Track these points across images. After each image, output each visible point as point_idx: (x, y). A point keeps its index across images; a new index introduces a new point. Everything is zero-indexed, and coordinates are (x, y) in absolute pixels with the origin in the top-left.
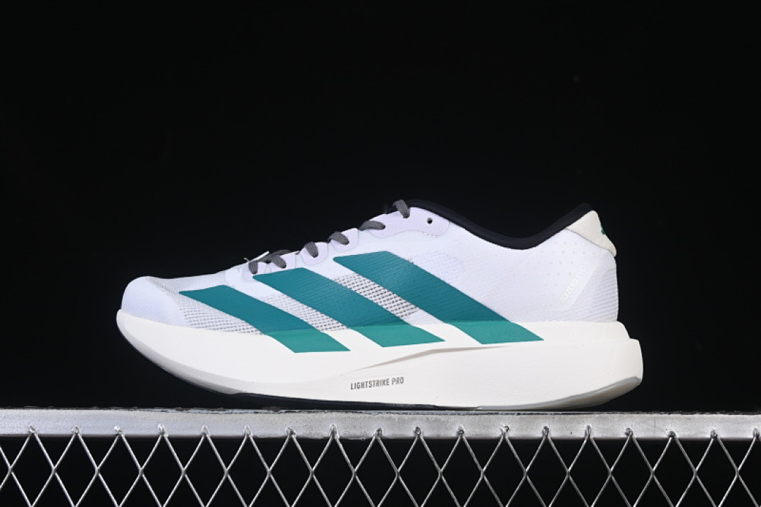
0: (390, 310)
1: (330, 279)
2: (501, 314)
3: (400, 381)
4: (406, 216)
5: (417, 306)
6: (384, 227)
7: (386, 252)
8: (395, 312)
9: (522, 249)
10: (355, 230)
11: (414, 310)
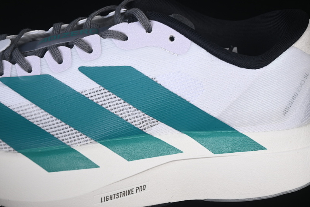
0: (134, 124)
1: (77, 91)
2: (231, 126)
3: (142, 188)
4: (149, 30)
5: (158, 120)
6: (126, 39)
7: (130, 67)
8: (138, 126)
9: (255, 68)
10: (97, 36)
11: (156, 123)
